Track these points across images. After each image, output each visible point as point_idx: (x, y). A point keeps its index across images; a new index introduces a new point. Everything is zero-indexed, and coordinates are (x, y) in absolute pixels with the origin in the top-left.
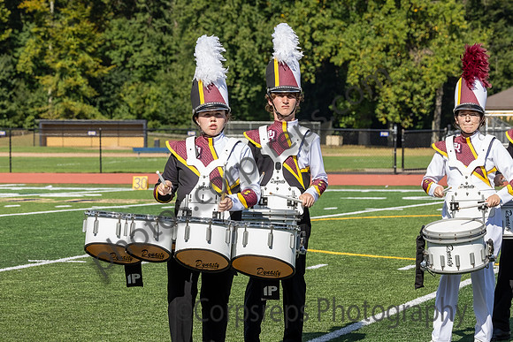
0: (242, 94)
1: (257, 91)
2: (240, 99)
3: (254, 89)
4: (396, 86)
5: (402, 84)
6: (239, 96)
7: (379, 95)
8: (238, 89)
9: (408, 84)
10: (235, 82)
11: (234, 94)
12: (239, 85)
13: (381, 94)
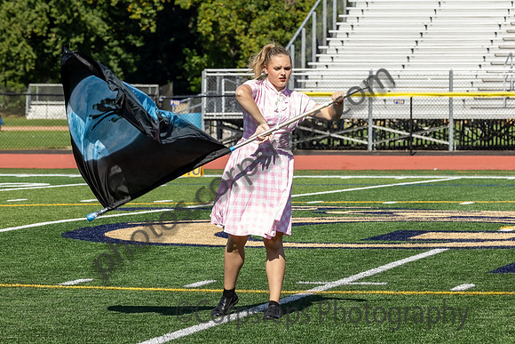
0: (57, 47)
1: (77, 43)
2: (55, 53)
3: (73, 40)
4: (261, 37)
5: (271, 33)
6: (55, 50)
7: (239, 49)
8: (53, 40)
9: (279, 33)
10: (49, 32)
11: (48, 48)
12: (54, 35)
13: (242, 46)
